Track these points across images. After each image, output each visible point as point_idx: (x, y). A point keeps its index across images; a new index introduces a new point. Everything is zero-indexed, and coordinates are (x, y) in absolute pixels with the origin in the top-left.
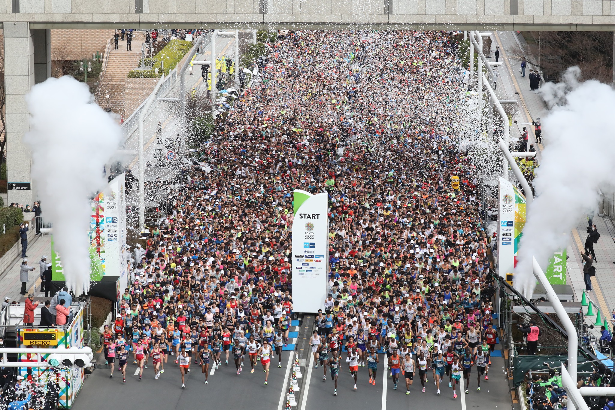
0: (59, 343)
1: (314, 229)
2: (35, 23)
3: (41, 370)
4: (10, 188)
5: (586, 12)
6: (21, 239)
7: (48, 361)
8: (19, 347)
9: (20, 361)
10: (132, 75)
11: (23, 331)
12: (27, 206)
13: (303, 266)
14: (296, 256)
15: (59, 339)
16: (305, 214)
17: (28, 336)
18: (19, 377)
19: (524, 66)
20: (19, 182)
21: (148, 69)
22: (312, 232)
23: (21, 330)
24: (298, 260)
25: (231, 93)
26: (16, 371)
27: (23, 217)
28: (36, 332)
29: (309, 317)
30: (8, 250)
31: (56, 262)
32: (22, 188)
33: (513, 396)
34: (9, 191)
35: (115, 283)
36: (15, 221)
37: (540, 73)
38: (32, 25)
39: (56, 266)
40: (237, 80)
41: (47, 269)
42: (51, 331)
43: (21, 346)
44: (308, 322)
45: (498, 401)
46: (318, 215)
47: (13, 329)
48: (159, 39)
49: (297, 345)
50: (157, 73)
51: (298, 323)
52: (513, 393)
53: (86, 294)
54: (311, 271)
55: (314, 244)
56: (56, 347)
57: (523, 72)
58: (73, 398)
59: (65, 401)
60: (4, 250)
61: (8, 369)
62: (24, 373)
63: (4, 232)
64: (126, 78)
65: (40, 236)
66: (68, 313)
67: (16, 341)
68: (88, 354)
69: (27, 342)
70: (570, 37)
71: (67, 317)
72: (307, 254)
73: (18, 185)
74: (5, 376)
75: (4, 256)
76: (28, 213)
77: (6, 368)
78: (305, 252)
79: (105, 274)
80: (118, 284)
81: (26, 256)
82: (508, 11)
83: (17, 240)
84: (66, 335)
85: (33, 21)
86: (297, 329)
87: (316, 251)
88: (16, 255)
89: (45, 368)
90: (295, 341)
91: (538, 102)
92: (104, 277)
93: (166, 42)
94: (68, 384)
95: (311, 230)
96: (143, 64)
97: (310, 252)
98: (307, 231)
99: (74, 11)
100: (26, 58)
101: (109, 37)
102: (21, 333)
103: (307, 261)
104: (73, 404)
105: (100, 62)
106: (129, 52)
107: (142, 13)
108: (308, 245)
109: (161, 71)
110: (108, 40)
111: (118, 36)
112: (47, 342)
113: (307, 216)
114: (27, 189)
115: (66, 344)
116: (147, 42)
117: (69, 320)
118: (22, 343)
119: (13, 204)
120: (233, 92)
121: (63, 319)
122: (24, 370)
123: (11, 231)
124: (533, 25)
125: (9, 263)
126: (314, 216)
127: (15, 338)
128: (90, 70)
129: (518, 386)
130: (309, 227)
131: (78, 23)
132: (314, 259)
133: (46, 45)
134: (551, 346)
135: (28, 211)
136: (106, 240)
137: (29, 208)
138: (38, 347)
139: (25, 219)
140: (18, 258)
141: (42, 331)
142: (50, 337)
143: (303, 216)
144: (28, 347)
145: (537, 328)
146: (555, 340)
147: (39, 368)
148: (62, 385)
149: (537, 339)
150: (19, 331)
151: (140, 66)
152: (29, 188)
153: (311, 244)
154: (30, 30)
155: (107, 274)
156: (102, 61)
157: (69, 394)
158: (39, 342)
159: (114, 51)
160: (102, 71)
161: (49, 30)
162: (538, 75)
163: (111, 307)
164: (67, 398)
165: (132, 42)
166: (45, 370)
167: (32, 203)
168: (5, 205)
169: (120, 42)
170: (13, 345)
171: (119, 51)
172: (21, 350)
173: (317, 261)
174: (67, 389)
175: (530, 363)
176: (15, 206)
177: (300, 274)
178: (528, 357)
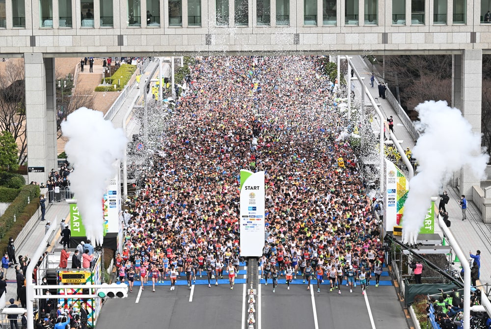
0: (87, 281)
1: (255, 197)
2: (47, 53)
3: (74, 300)
4: (30, 171)
5: (435, 41)
6: (40, 207)
7: (97, 293)
8: (59, 284)
9: (59, 294)
10: (99, 90)
11: (61, 273)
12: (42, 184)
13: (248, 224)
14: (243, 217)
15: (86, 278)
16: (249, 187)
17: (65, 276)
18: (59, 305)
19: (372, 80)
20: (36, 166)
21: (108, 85)
22: (254, 199)
23: (60, 272)
24: (244, 219)
25: (170, 101)
26: (56, 301)
27: (40, 191)
28: (70, 273)
29: (252, 260)
30: (33, 215)
31: (74, 223)
32: (38, 171)
33: (406, 313)
34: (29, 173)
35: (116, 237)
36: (35, 194)
37: (386, 85)
38: (44, 55)
39: (74, 226)
40: (174, 92)
41: (65, 228)
42: (81, 272)
43: (60, 283)
44: (253, 263)
45: (395, 316)
46: (258, 187)
47: (54, 272)
48: (113, 64)
49: (247, 279)
50: (115, 88)
51: (245, 264)
52: (406, 311)
53: (101, 246)
54: (254, 227)
55: (256, 207)
56: (85, 284)
57: (372, 84)
58: (96, 320)
59: (91, 322)
60: (30, 215)
61: (51, 300)
62: (62, 303)
63: (29, 203)
64: (94, 92)
65: (52, 205)
66: (91, 260)
67: (56, 280)
68: (125, 288)
69: (64, 281)
70: (408, 59)
71: (91, 263)
72: (251, 215)
73: (35, 168)
74: (49, 305)
75: (30, 220)
76: (43, 189)
77: (49, 299)
78: (249, 213)
79: (107, 231)
80: (117, 238)
81: (44, 220)
82: (381, 41)
83: (38, 208)
84: (92, 275)
85: (46, 52)
86: (245, 268)
87: (257, 213)
88: (37, 219)
89: (77, 299)
90: (245, 277)
91: (386, 105)
92: (107, 233)
93: (118, 65)
94: (93, 310)
95: (253, 198)
96: (104, 82)
97: (253, 213)
98: (250, 199)
99: (74, 45)
100: (41, 78)
101: (77, 63)
102: (60, 274)
103: (251, 219)
104: (96, 324)
105: (72, 81)
106: (91, 73)
107: (123, 45)
108: (251, 209)
109: (118, 86)
110: (77, 65)
111: (83, 62)
112: (79, 280)
113: (250, 188)
114: (42, 172)
115: (92, 281)
116: (104, 65)
117: (92, 265)
118: (61, 281)
119: (32, 182)
120: (173, 101)
121: (88, 264)
122: (62, 300)
123: (33, 202)
124: (399, 50)
125: (33, 225)
126: (255, 188)
127: (55, 277)
128: (65, 86)
129: (409, 306)
130: (252, 195)
131: (77, 53)
132: (256, 218)
133: (52, 69)
134: (430, 277)
135: (43, 187)
136: (108, 207)
137: (43, 185)
138: (72, 284)
139: (41, 193)
140: (39, 221)
141: (75, 272)
142: (80, 276)
143: (248, 188)
144: (65, 284)
145: (421, 265)
146: (434, 272)
147: (72, 298)
148: (90, 310)
149: (421, 273)
150: (58, 273)
151: (102, 83)
152: (43, 171)
153: (253, 207)
154: (43, 58)
155: (109, 231)
156: (73, 80)
157: (94, 317)
158: (73, 280)
159: (81, 73)
160: (74, 87)
161: (54, 58)
162: (385, 86)
163: (113, 254)
164: (93, 320)
165: (93, 66)
166: (77, 300)
167: (46, 181)
168: (27, 184)
169: (85, 67)
170: (54, 283)
171: (84, 72)
172: (59, 286)
173: (258, 220)
174: (93, 313)
175: (418, 289)
176: (34, 184)
177: (246, 229)
178: (416, 285)
